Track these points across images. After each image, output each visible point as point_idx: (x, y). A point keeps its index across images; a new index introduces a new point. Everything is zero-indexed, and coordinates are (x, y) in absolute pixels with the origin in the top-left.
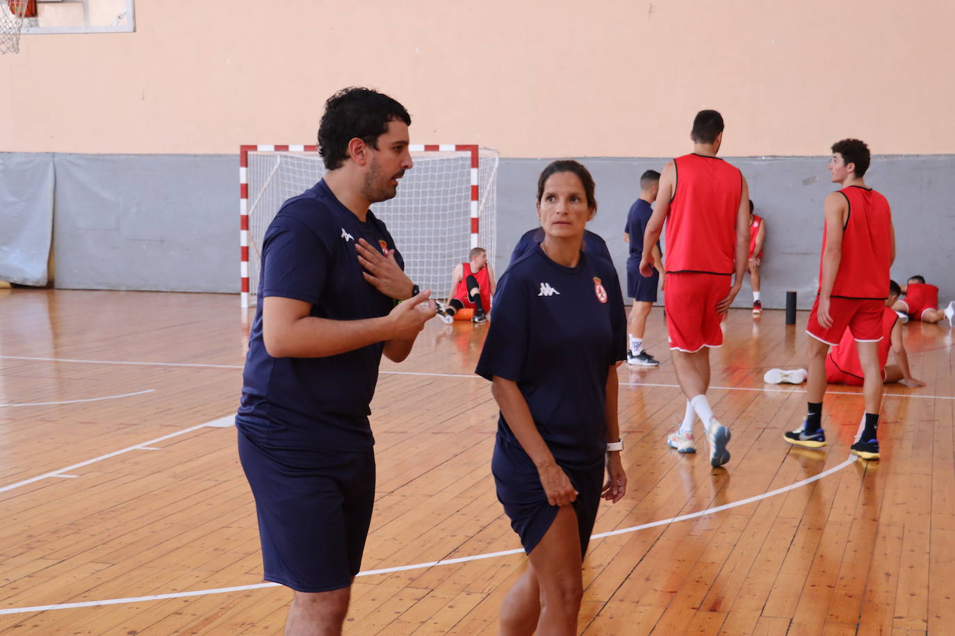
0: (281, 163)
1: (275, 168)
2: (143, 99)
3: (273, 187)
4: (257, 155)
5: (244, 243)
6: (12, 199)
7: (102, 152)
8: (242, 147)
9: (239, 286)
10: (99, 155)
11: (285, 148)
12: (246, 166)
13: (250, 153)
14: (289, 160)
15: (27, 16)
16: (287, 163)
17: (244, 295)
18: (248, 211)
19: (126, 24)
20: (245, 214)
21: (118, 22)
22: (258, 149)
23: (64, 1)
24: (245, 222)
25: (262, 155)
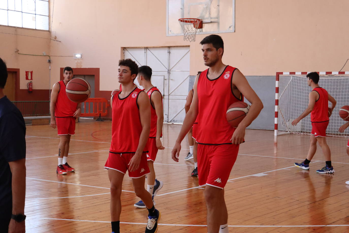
0: (292, 79)
1: (290, 81)
2: (241, 55)
3: (289, 89)
4: (283, 76)
5: (276, 110)
8: (277, 73)
9: (274, 127)
11: (294, 73)
12: (278, 80)
13: (280, 75)
14: (296, 78)
15: (199, 28)
16: (295, 79)
17: (276, 131)
18: (278, 98)
19: (232, 30)
20: (277, 99)
21: (229, 29)
22: (283, 74)
23: (211, 22)
24: (277, 102)
25: (284, 76)
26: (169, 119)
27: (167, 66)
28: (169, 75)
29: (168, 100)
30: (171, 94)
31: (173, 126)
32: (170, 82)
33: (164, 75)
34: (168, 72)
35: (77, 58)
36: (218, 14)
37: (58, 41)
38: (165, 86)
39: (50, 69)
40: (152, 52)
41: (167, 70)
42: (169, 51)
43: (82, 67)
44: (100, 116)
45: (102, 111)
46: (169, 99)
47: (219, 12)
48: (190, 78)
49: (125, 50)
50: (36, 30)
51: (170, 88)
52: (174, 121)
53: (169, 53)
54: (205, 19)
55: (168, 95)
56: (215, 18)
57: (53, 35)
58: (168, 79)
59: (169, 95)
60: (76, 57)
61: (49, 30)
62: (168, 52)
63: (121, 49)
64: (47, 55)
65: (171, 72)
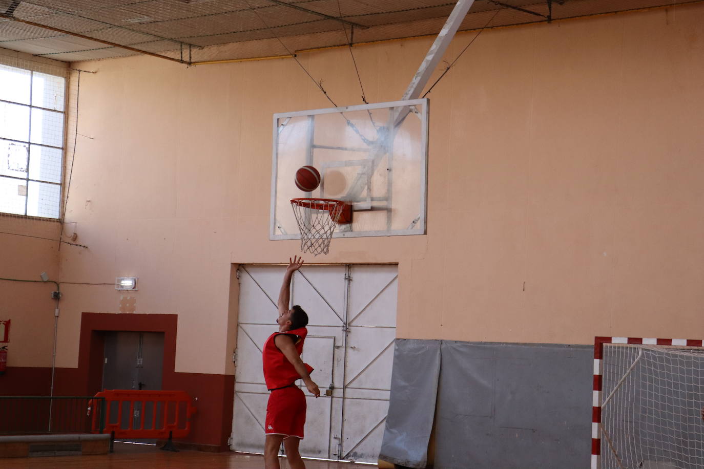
0: (643, 354)
1: (636, 360)
2: (524, 290)
3: (633, 380)
4: (611, 347)
5: (595, 435)
6: (403, 383)
7: (484, 340)
8: (597, 338)
10: (481, 343)
11: (639, 341)
12: (600, 357)
13: (604, 344)
14: (648, 352)
16: (648, 356)
18: (600, 403)
19: (419, 227)
20: (597, 406)
21: (413, 227)
22: (613, 342)
23: (372, 209)
24: (597, 414)
25: (615, 347)
26: (344, 449)
27: (342, 314)
28: (347, 336)
29: (342, 399)
30: (350, 386)
31: (355, 467)
32: (348, 354)
33: (333, 335)
34: (345, 328)
35: (122, 289)
36: (389, 191)
37: (81, 246)
38: (336, 363)
39: (56, 315)
40: (307, 278)
41: (342, 324)
42: (347, 275)
43: (134, 313)
44: (171, 437)
45: (175, 424)
46: (344, 398)
47: (390, 184)
48: (397, 345)
49: (241, 271)
50: (26, 217)
51: (348, 369)
52: (355, 455)
53: (349, 280)
54: (357, 202)
55: (342, 387)
56: (380, 199)
57: (70, 230)
58: (344, 345)
59: (345, 387)
60: (122, 287)
61: (59, 219)
62: (345, 278)
63: (231, 266)
64: (50, 280)
65: (352, 329)
